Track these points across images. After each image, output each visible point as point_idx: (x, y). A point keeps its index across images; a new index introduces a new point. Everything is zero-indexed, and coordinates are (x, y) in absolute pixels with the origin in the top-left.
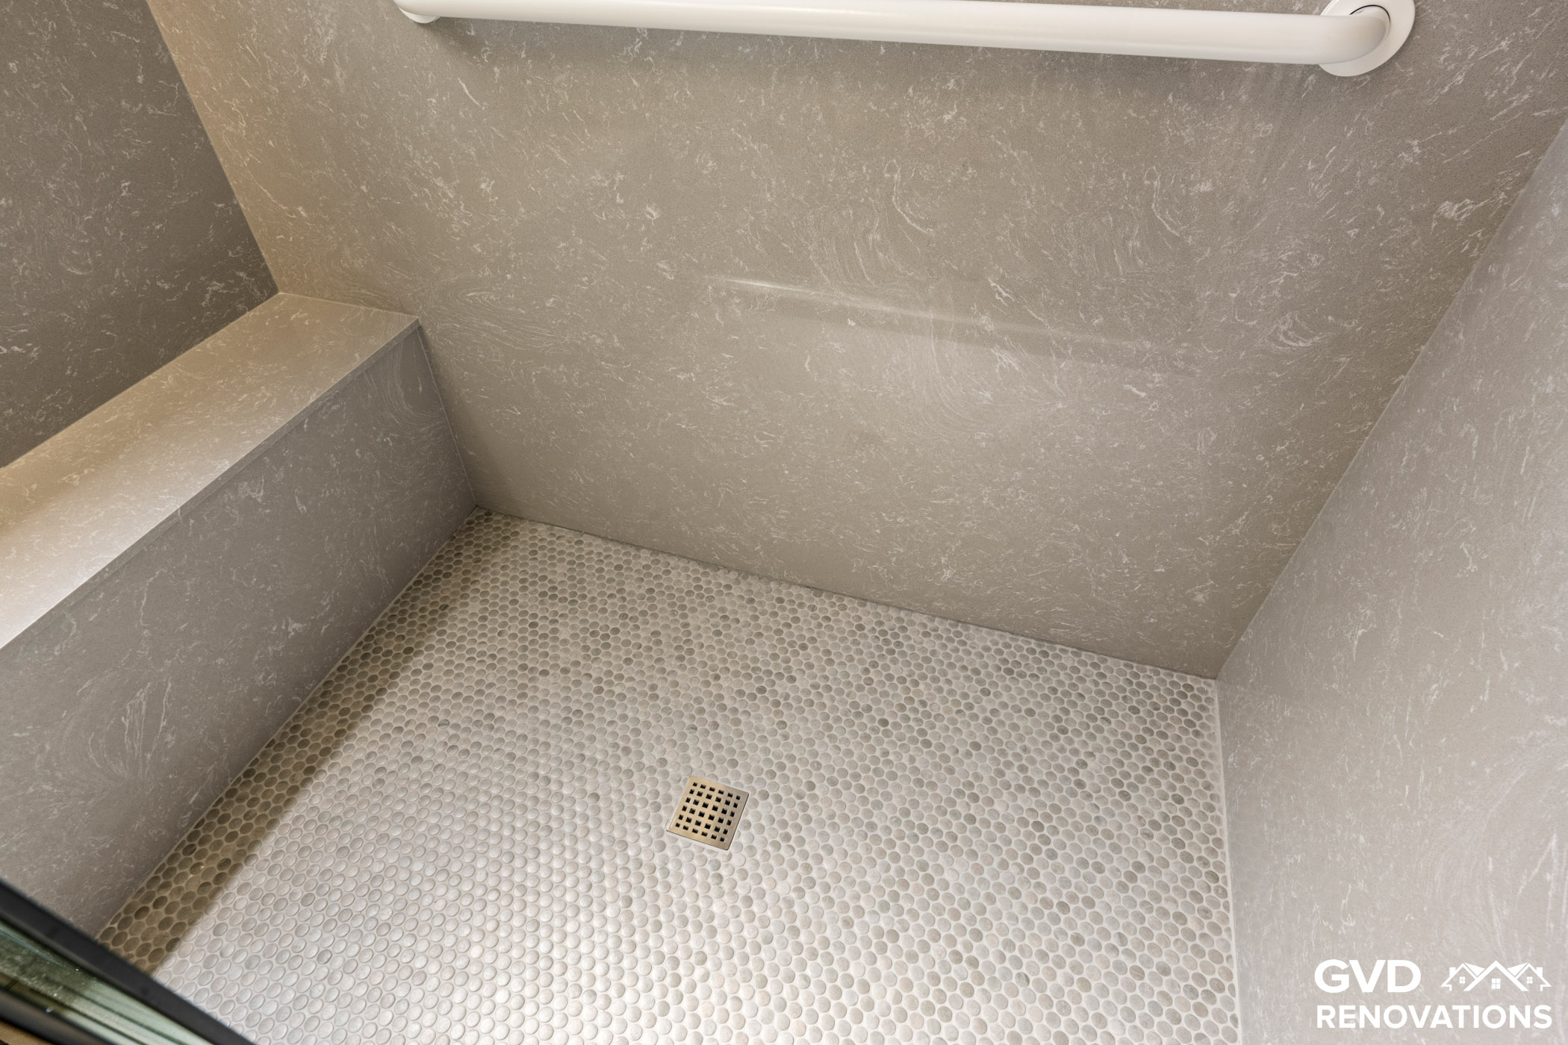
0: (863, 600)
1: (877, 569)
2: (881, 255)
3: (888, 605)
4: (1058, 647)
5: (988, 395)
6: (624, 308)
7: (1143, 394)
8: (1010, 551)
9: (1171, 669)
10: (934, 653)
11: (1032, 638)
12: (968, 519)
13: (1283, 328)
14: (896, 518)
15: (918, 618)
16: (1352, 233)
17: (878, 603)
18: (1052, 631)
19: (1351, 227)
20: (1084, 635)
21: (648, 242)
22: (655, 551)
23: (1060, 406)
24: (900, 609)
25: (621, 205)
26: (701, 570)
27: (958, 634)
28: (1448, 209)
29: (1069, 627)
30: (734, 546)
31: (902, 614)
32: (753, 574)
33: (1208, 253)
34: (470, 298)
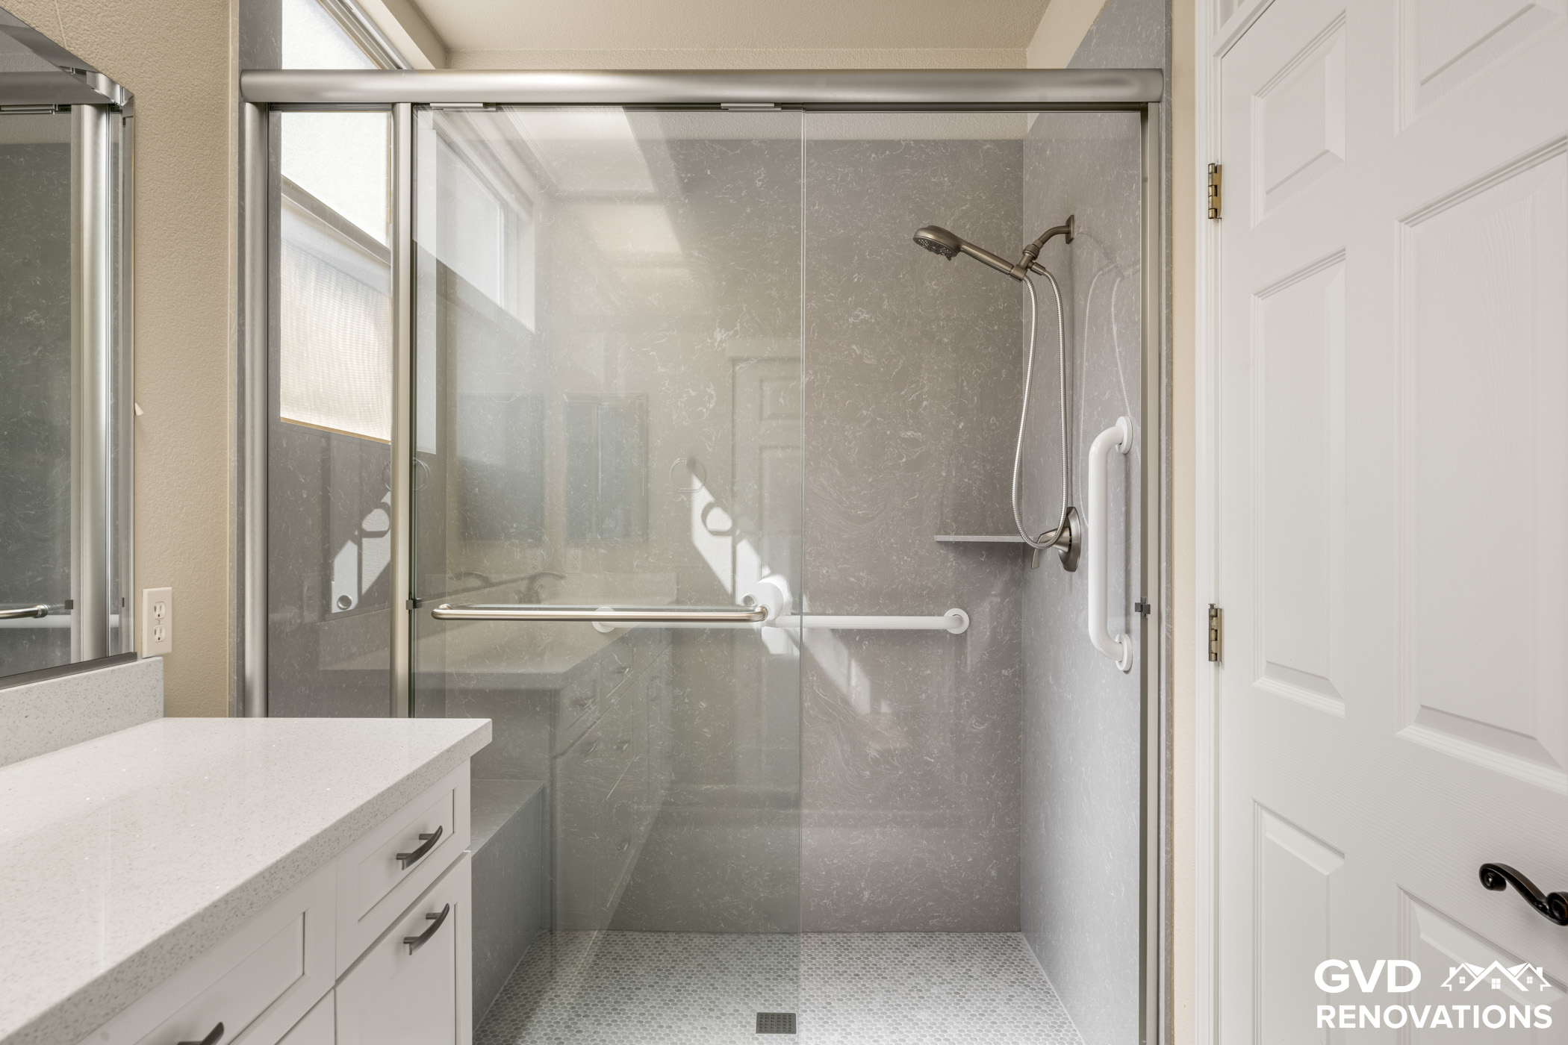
0: (820, 932)
1: (826, 903)
2: (811, 712)
3: (835, 932)
4: (937, 933)
5: (868, 773)
6: (681, 756)
7: (933, 760)
8: (896, 868)
9: (998, 932)
10: (871, 946)
11: (922, 932)
12: (871, 851)
13: (973, 722)
14: (833, 860)
15: (856, 935)
16: (980, 683)
17: (829, 932)
18: (931, 922)
19: (979, 681)
20: (947, 920)
21: (699, 719)
22: (678, 933)
23: (900, 773)
24: (843, 932)
25: (687, 703)
26: (713, 936)
27: (880, 937)
28: (1005, 672)
29: (939, 916)
30: (734, 912)
31: (845, 935)
32: (747, 933)
33: (937, 696)
34: (585, 764)
